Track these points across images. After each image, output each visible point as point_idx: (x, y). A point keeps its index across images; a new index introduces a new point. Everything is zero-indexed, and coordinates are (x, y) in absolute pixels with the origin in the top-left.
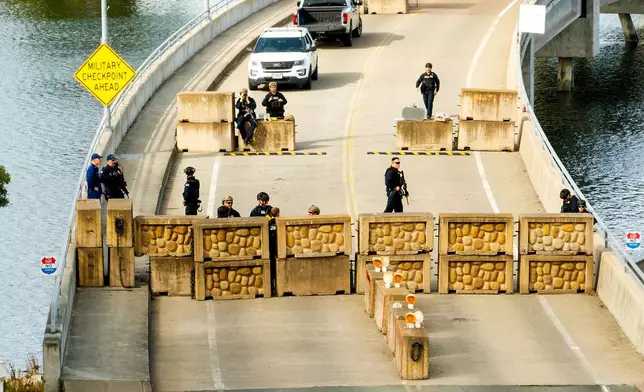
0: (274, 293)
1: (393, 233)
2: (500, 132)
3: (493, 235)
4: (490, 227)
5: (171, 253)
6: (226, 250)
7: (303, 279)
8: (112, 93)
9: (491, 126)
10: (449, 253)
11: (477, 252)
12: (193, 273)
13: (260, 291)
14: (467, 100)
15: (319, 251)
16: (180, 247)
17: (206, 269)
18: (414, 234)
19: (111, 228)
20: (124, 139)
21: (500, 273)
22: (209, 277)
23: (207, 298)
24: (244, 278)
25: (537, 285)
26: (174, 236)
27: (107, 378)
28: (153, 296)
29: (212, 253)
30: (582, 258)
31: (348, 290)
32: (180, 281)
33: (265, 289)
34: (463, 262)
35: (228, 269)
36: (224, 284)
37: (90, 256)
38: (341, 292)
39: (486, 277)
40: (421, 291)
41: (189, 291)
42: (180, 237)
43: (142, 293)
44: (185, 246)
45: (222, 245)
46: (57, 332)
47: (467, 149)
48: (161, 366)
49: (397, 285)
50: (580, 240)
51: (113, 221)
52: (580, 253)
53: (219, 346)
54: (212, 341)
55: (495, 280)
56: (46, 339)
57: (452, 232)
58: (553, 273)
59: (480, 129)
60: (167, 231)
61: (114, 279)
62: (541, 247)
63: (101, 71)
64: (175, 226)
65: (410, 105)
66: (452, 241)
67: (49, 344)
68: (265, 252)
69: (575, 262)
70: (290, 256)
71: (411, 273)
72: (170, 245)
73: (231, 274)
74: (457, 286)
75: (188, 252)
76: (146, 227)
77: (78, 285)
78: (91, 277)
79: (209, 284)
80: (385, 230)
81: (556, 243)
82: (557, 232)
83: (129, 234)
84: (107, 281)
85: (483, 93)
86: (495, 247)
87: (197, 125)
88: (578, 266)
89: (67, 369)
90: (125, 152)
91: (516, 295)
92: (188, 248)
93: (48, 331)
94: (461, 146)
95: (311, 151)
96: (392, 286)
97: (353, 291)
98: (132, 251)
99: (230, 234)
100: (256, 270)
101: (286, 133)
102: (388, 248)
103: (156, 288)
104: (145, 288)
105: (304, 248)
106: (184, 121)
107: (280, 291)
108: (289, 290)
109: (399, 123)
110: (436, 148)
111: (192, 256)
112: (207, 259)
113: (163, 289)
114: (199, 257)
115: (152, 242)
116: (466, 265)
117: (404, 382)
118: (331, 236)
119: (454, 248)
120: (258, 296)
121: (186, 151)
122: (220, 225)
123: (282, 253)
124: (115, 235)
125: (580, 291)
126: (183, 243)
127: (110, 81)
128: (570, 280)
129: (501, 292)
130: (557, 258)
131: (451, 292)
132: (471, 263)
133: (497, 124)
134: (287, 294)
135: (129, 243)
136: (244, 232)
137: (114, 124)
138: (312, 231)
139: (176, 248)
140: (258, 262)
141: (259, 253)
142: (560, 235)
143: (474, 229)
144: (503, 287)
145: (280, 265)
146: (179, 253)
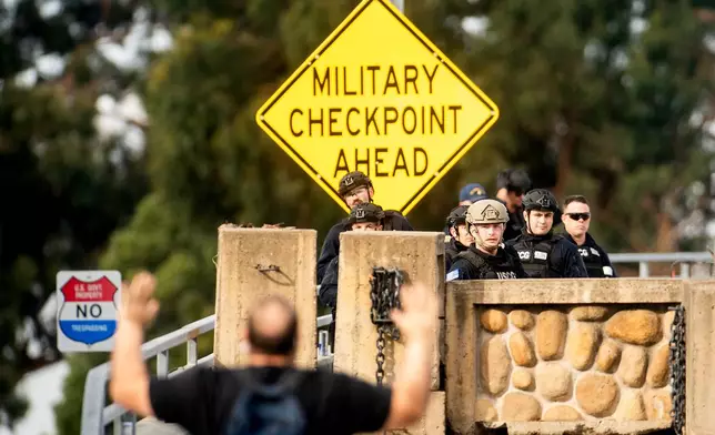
5: (590, 422)
16: (629, 397)
26: (606, 352)
42: (632, 355)
44: (649, 392)
51: (366, 279)
60: (579, 333)
63: (360, 102)
72: (587, 389)
75: (661, 418)
76: (495, 317)
92: (660, 400)
111: (677, 430)
115: (519, 375)
124: (370, 334)
126: (641, 381)
139: (615, 399)
146: (624, 420)
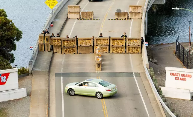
0: (77, 53)
1: (101, 41)
2: (138, 15)
3: (121, 42)
4: (120, 40)
5: (57, 45)
6: (68, 45)
7: (83, 50)
8: (53, 6)
9: (136, 14)
10: (112, 45)
11: (118, 45)
12: (61, 49)
13: (75, 53)
14: (131, 8)
15: (86, 45)
17: (64, 48)
18: (105, 42)
19: (45, 40)
20: (56, 15)
21: (123, 49)
22: (65, 50)
23: (64, 54)
24: (72, 50)
25: (130, 52)
27: (40, 70)
28: (54, 53)
29: (65, 45)
30: (139, 46)
31: (92, 52)
32: (59, 50)
33: (76, 52)
34: (115, 47)
35: (68, 48)
36: (67, 51)
37: (41, 45)
38: (91, 53)
39: (120, 50)
40: (107, 53)
41: (61, 52)
42: (59, 42)
43: (51, 53)
45: (67, 43)
46: (32, 61)
47: (131, 18)
48: (52, 68)
49: (99, 52)
50: (138, 43)
52: (138, 46)
53: (64, 64)
54: (63, 63)
55: (121, 51)
56: (29, 63)
57: (113, 42)
58: (133, 50)
59: (133, 14)
60: (57, 41)
61: (46, 50)
62: (131, 44)
63: (51, 2)
64: (58, 39)
65: (118, 9)
66: (113, 43)
67: (30, 64)
68: (76, 45)
69: (137, 47)
70: (80, 46)
71: (105, 49)
72: (57, 43)
73: (69, 49)
74: (114, 52)
75: (61, 45)
76: (52, 40)
77: (39, 51)
78: (42, 49)
79: (65, 51)
80: (99, 41)
81: (134, 43)
82: (134, 41)
83: (49, 41)
84: (45, 50)
85: (134, 6)
86: (121, 44)
87: (72, 13)
88: (138, 48)
89: (34, 68)
90: (56, 19)
91: (125, 54)
92: (61, 44)
93: (30, 61)
94: (129, 18)
95: (97, 19)
96: (98, 53)
97: (93, 52)
98: (50, 44)
99: (69, 41)
100: (74, 48)
101: (91, 15)
102: (100, 44)
103: (54, 52)
104: (52, 52)
105: (83, 44)
106: (69, 12)
107: (79, 52)
108: (80, 52)
109: (116, 13)
110: (124, 18)
111: (61, 46)
112: (64, 46)
113: (56, 52)
114: (63, 46)
115: (54, 43)
116: (116, 48)
117: (96, 72)
118: (89, 42)
119: (113, 44)
120: (74, 53)
121: (70, 18)
122: (67, 40)
123: (79, 45)
125: (138, 53)
127: (52, 4)
128: (136, 51)
129: (122, 53)
130: (134, 47)
131: (113, 53)
132: (116, 47)
133: (137, 13)
134: (80, 53)
135: (49, 43)
136: (72, 41)
137: (53, 13)
138: (85, 41)
140: (74, 47)
141: (74, 45)
142: (134, 42)
143: (117, 41)
144: (123, 52)
145: (79, 48)
146: (59, 45)
